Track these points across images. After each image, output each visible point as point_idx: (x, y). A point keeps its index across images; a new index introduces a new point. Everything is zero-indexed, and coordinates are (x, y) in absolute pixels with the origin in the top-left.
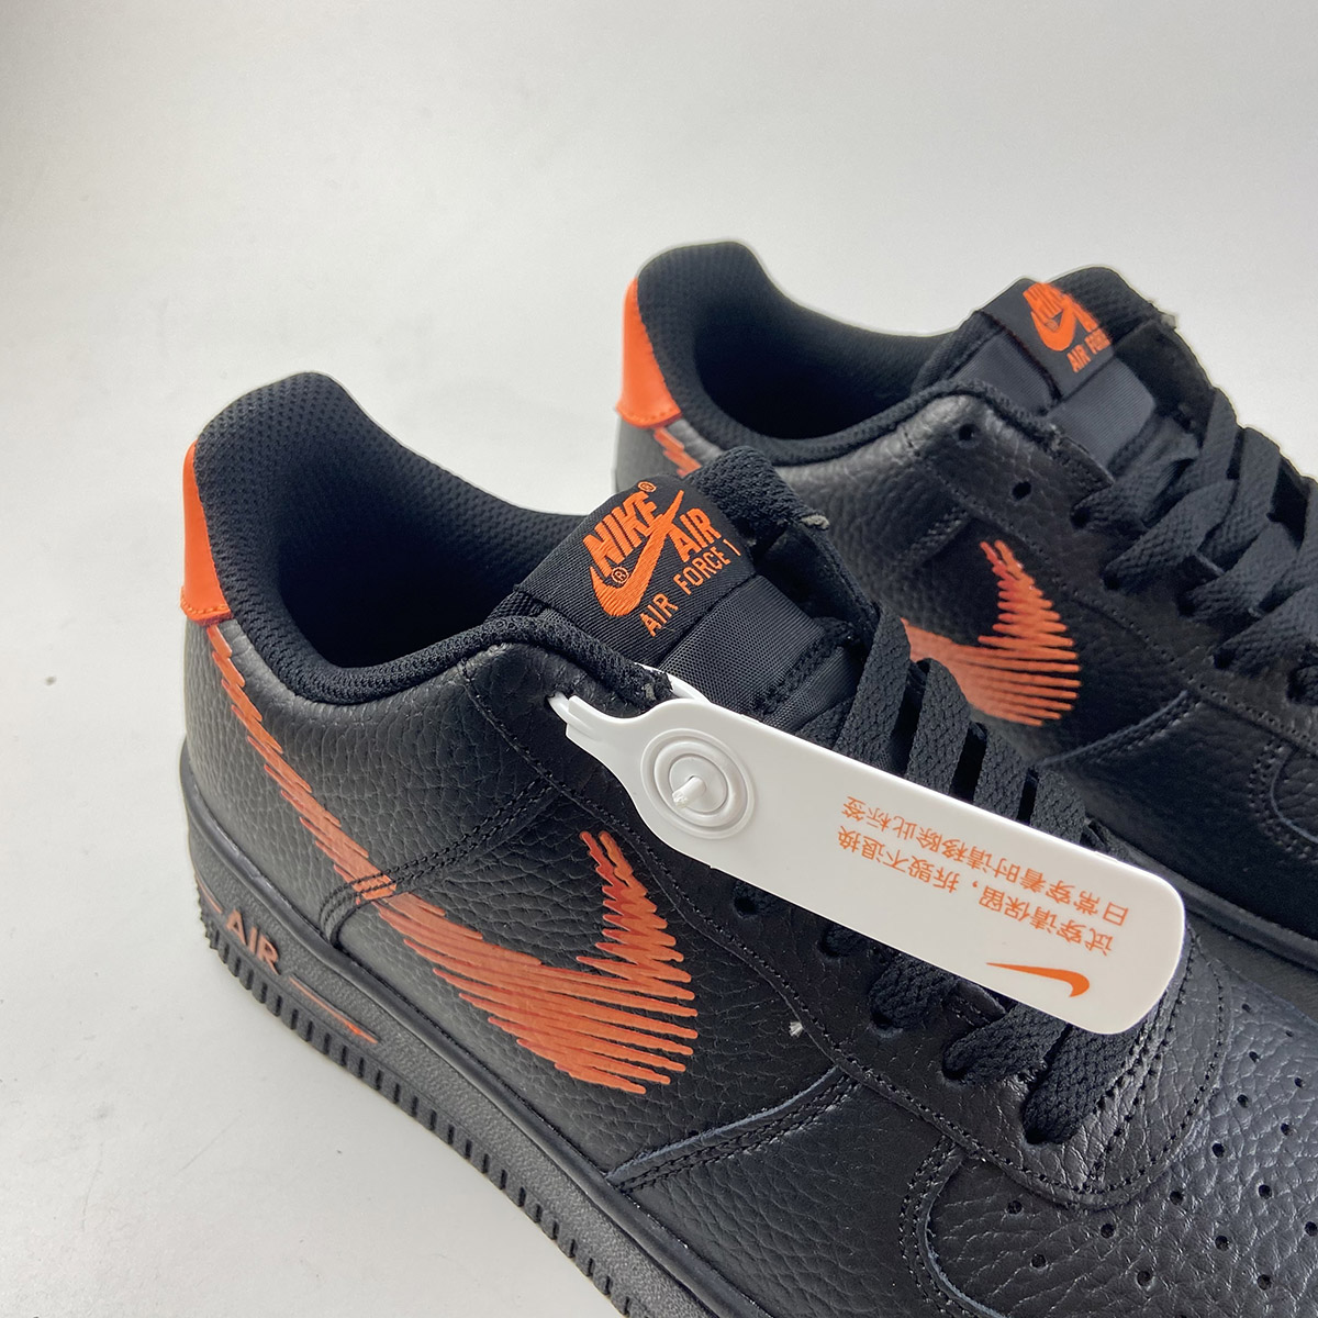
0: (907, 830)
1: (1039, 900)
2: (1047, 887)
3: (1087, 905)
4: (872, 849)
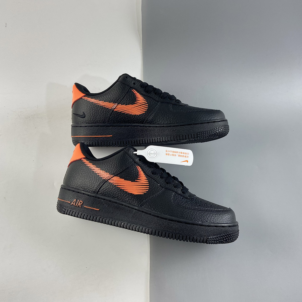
0: (171, 151)
1: (182, 154)
3: (186, 154)
4: (169, 154)
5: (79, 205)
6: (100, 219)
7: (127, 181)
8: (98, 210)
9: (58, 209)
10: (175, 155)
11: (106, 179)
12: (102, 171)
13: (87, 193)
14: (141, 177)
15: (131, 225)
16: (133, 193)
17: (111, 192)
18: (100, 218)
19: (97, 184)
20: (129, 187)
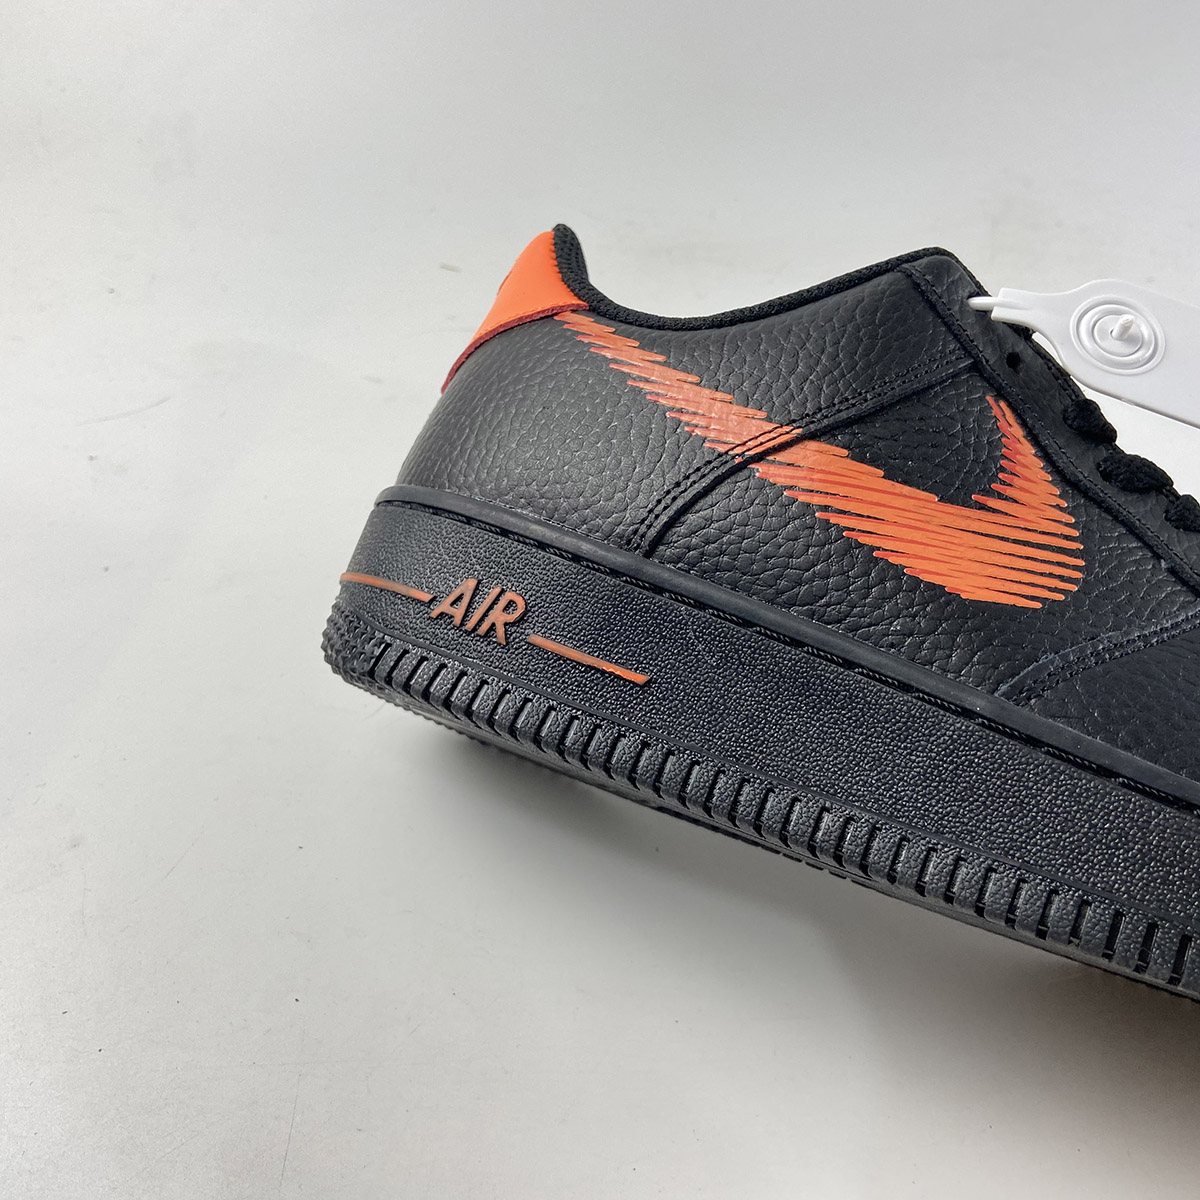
5: (493, 627)
6: (639, 755)
7: (906, 489)
8: (641, 678)
11: (738, 450)
12: (707, 392)
13: (568, 542)
14: (1017, 481)
15: (903, 839)
16: (950, 584)
17: (767, 557)
18: (645, 745)
19: (657, 483)
20: (917, 536)
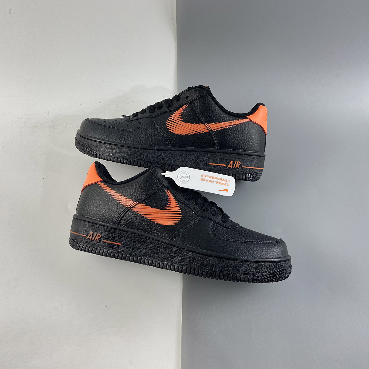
0: (208, 177)
1: (222, 181)
2: (222, 180)
3: (226, 181)
4: (204, 180)
5: (96, 239)
6: (122, 256)
7: (155, 209)
8: (120, 244)
9: (70, 244)
10: (213, 182)
11: (129, 207)
12: (123, 197)
13: (106, 224)
14: (171, 204)
15: (160, 262)
16: (162, 223)
17: (136, 223)
18: (123, 254)
19: (118, 213)
20: (157, 216)
